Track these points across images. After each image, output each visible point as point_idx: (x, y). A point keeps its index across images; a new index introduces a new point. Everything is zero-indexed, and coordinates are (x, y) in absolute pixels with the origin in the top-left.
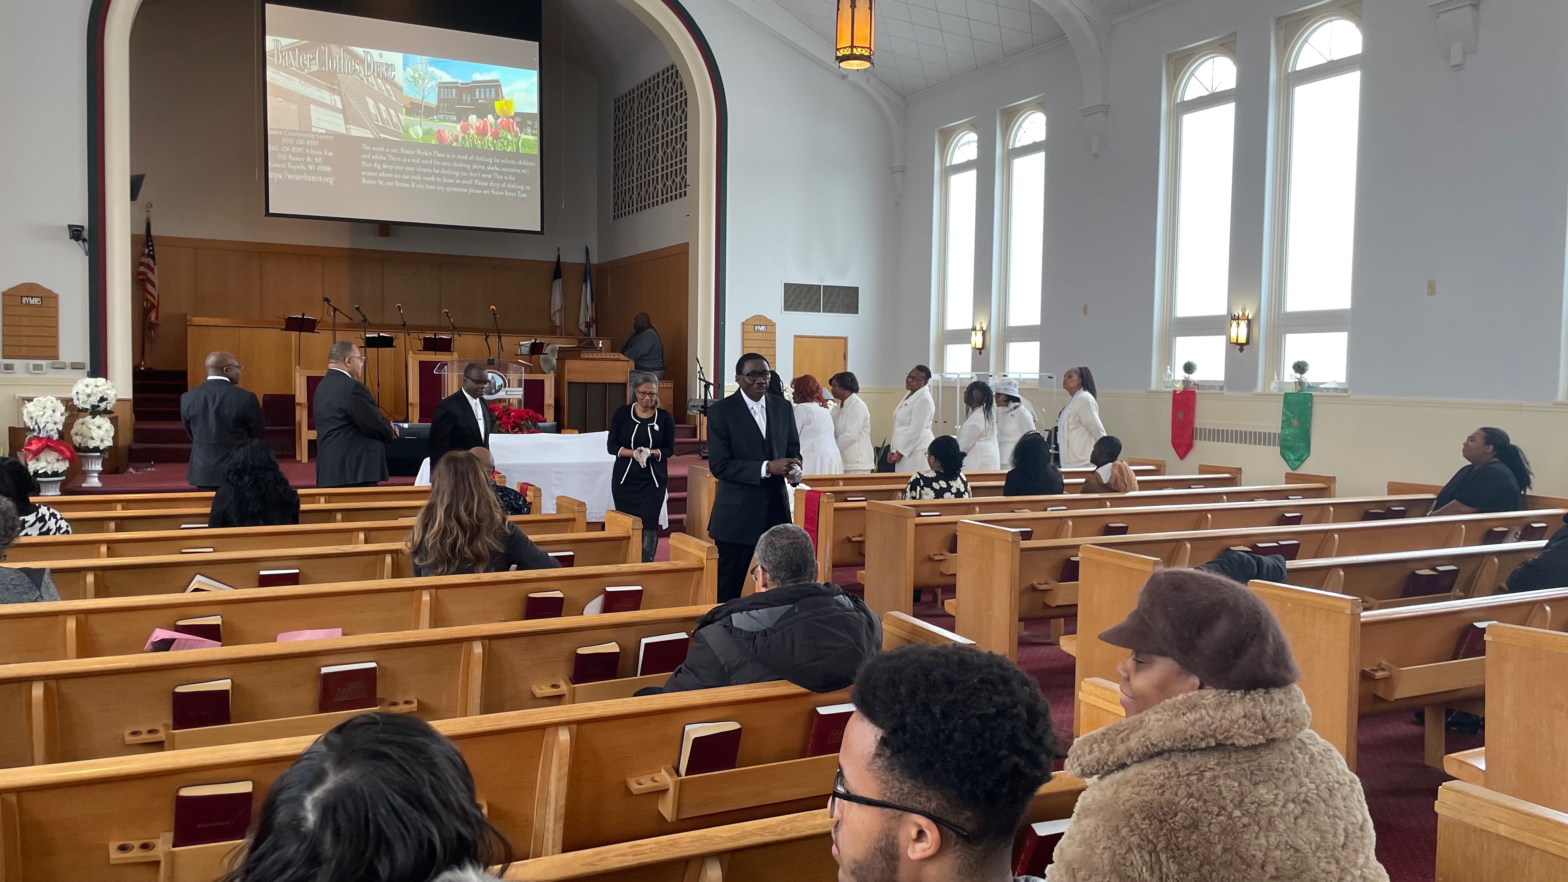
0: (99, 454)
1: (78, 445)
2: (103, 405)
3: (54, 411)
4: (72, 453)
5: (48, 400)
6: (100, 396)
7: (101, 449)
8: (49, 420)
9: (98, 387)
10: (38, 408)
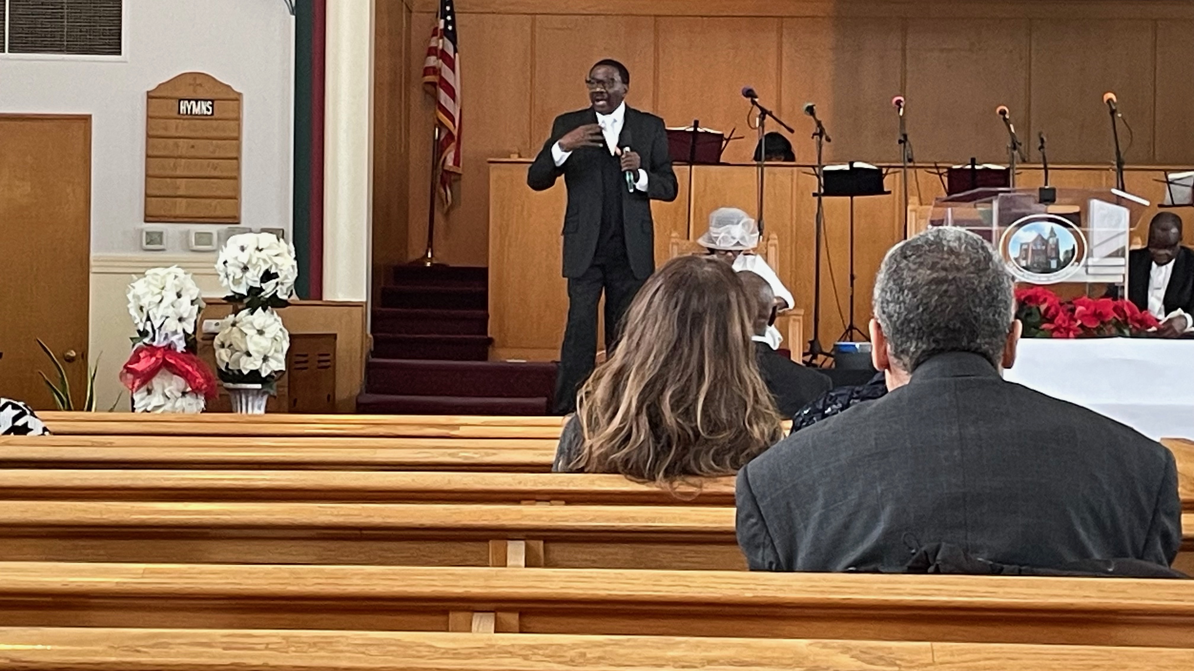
0: (259, 386)
1: (224, 369)
2: (269, 288)
3: (179, 296)
4: (208, 379)
5: (169, 273)
6: (264, 268)
7: (264, 375)
8: (170, 311)
9: (261, 250)
10: (152, 288)
